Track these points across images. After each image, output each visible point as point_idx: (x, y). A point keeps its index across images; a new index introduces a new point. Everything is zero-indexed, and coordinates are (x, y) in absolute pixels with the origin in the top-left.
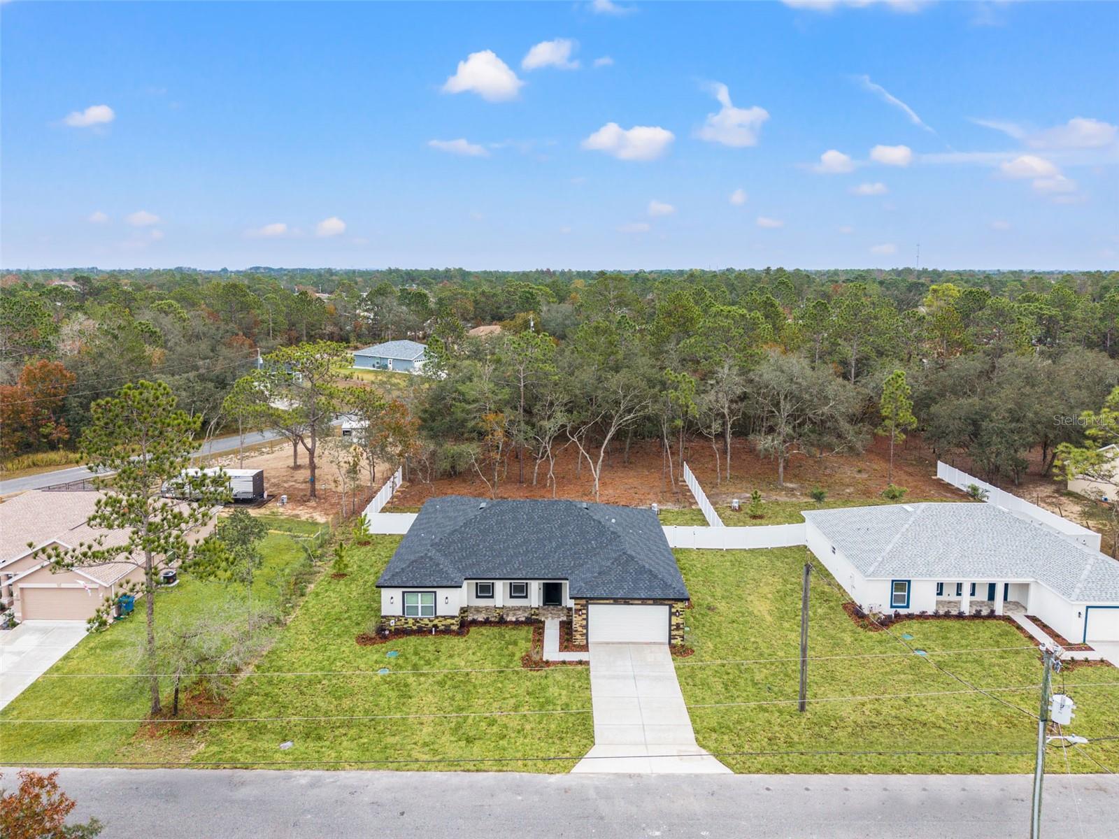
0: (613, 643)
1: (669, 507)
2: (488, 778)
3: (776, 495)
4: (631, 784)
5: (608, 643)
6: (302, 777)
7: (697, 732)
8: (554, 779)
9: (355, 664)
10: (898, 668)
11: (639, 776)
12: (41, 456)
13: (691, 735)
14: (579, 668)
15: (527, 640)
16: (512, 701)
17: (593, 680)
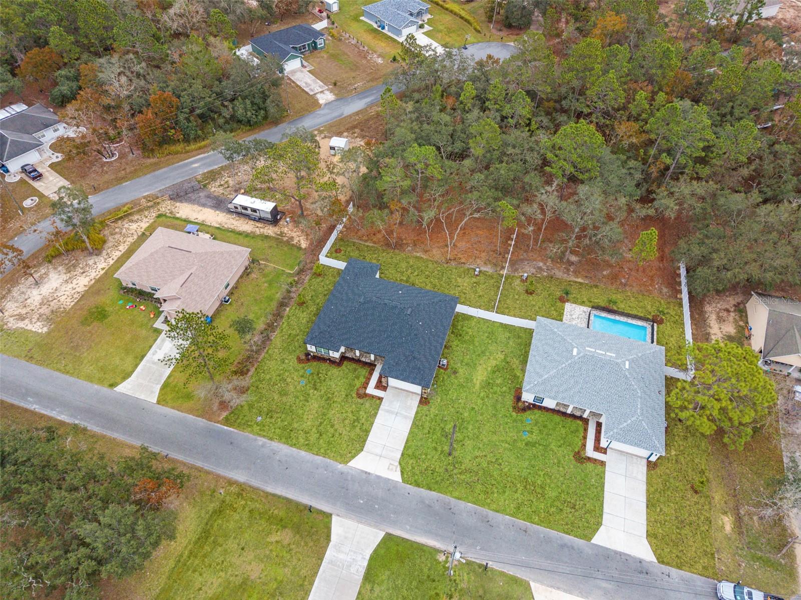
0: (398, 389)
1: (487, 270)
2: (319, 459)
3: (558, 268)
4: (364, 476)
5: (396, 388)
6: (261, 441)
7: (402, 455)
8: (340, 466)
9: (293, 376)
10: (509, 439)
11: (369, 474)
12: (173, 148)
13: (399, 456)
14: (378, 401)
15: (364, 377)
16: (344, 415)
17: (380, 412)
